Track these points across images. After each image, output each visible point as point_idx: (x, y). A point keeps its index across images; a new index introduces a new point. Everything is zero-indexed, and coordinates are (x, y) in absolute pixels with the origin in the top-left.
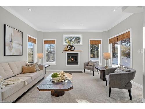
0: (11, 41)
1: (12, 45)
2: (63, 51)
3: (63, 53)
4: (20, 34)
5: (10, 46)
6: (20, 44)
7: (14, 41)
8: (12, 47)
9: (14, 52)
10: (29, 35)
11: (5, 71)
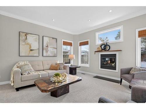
0: (47, 47)
1: (48, 49)
2: (96, 52)
3: (95, 54)
4: (55, 40)
5: (46, 50)
6: (54, 48)
7: (49, 46)
8: (48, 50)
9: (49, 54)
10: (63, 40)
11: (38, 66)
